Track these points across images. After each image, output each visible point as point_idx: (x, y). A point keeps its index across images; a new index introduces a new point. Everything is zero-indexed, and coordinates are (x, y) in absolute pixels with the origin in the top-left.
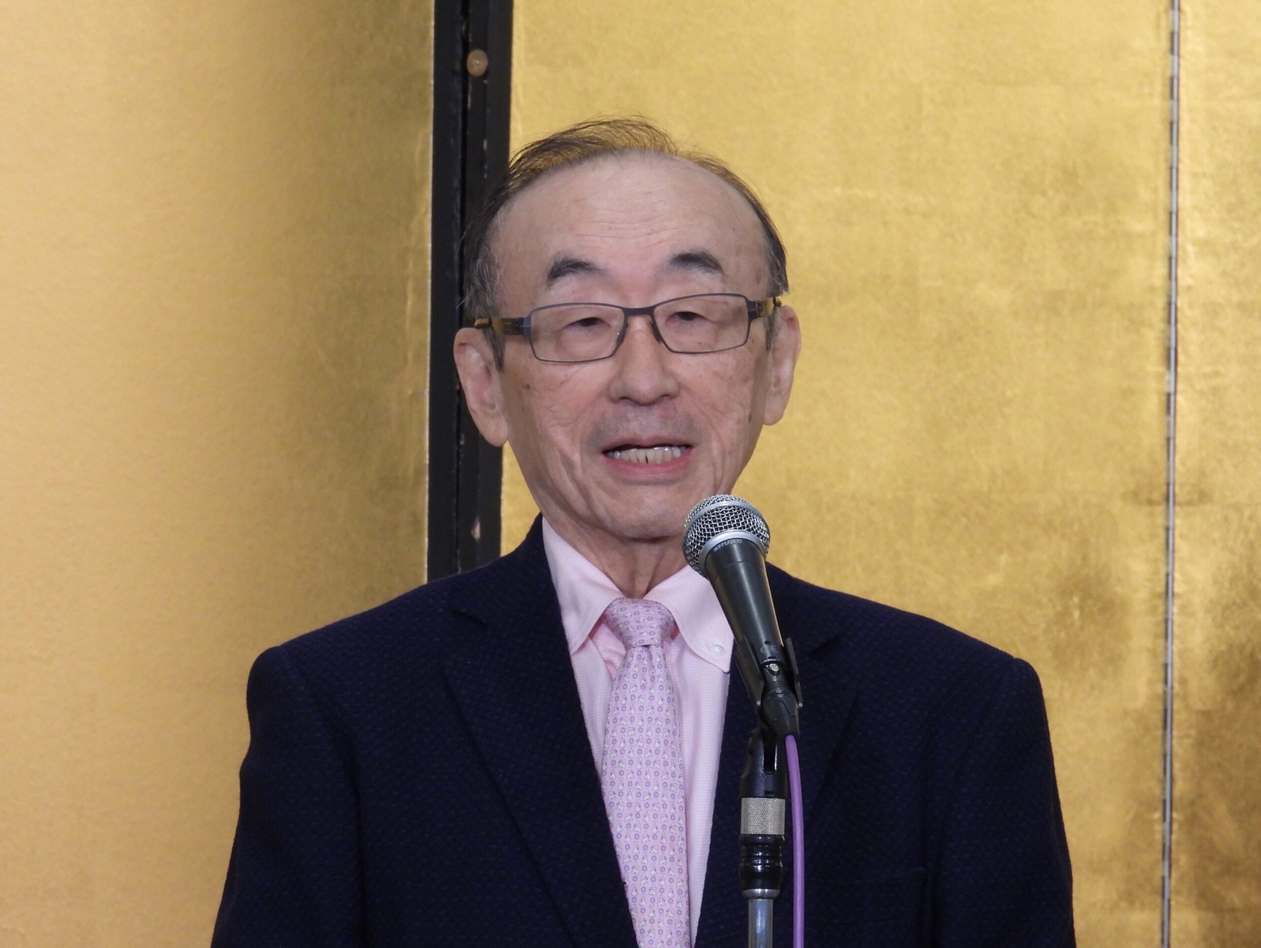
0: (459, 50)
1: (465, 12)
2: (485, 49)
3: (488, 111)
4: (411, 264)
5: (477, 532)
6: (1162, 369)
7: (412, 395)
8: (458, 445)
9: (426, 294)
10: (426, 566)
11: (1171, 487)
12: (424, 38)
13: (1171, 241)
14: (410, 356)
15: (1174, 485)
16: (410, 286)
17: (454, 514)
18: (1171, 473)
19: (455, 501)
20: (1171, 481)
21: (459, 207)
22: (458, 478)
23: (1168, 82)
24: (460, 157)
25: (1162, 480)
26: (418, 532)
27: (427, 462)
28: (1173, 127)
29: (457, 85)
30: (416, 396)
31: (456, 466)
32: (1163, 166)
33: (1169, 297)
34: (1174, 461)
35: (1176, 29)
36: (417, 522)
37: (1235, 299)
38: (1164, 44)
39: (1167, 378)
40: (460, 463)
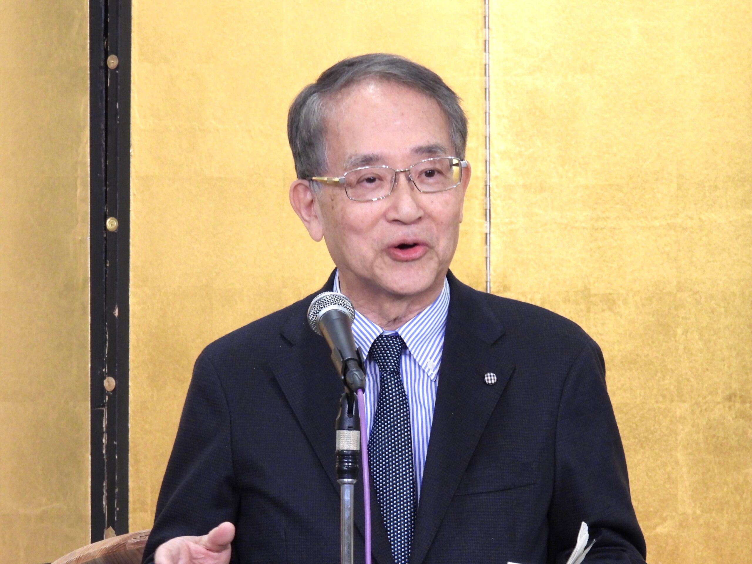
0: (103, 56)
1: (106, 35)
2: (116, 54)
3: (119, 87)
4: (79, 171)
5: (116, 313)
6: (483, 221)
7: (81, 240)
8: (106, 266)
9: (88, 186)
10: (90, 331)
11: (488, 283)
12: (84, 49)
13: (486, 152)
14: (79, 220)
15: (490, 282)
16: (79, 182)
17: (104, 303)
18: (488, 276)
19: (104, 296)
20: (489, 280)
21: (104, 139)
22: (106, 284)
23: (483, 67)
24: (104, 112)
25: (484, 280)
26: (85, 313)
27: (89, 276)
28: (486, 91)
29: (102, 74)
30: (82, 241)
31: (105, 277)
32: (482, 112)
33: (486, 182)
34: (490, 269)
35: (487, 39)
36: (84, 308)
37: (521, 182)
38: (482, 47)
39: (485, 225)
40: (107, 276)
